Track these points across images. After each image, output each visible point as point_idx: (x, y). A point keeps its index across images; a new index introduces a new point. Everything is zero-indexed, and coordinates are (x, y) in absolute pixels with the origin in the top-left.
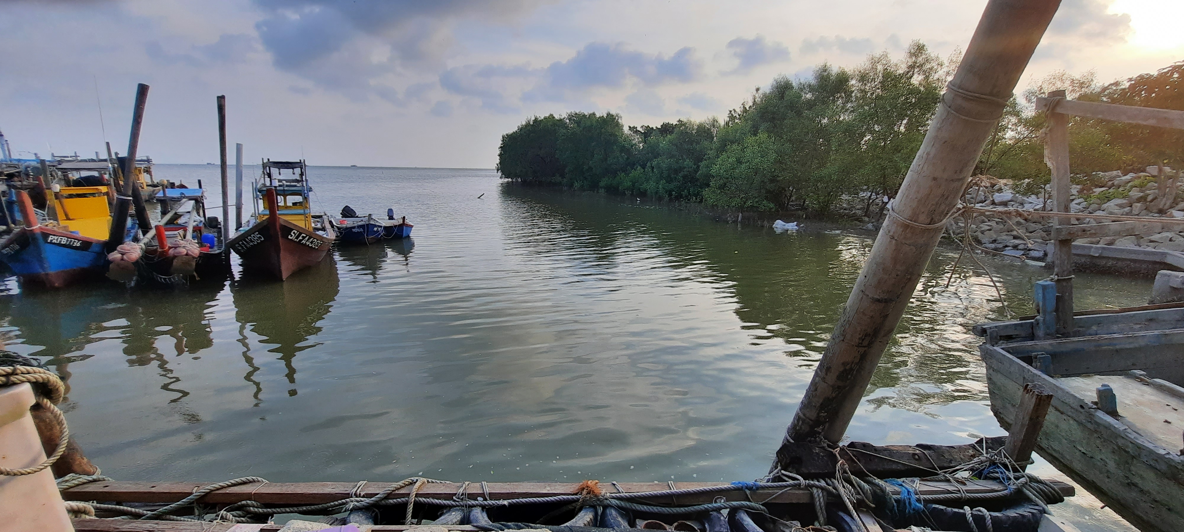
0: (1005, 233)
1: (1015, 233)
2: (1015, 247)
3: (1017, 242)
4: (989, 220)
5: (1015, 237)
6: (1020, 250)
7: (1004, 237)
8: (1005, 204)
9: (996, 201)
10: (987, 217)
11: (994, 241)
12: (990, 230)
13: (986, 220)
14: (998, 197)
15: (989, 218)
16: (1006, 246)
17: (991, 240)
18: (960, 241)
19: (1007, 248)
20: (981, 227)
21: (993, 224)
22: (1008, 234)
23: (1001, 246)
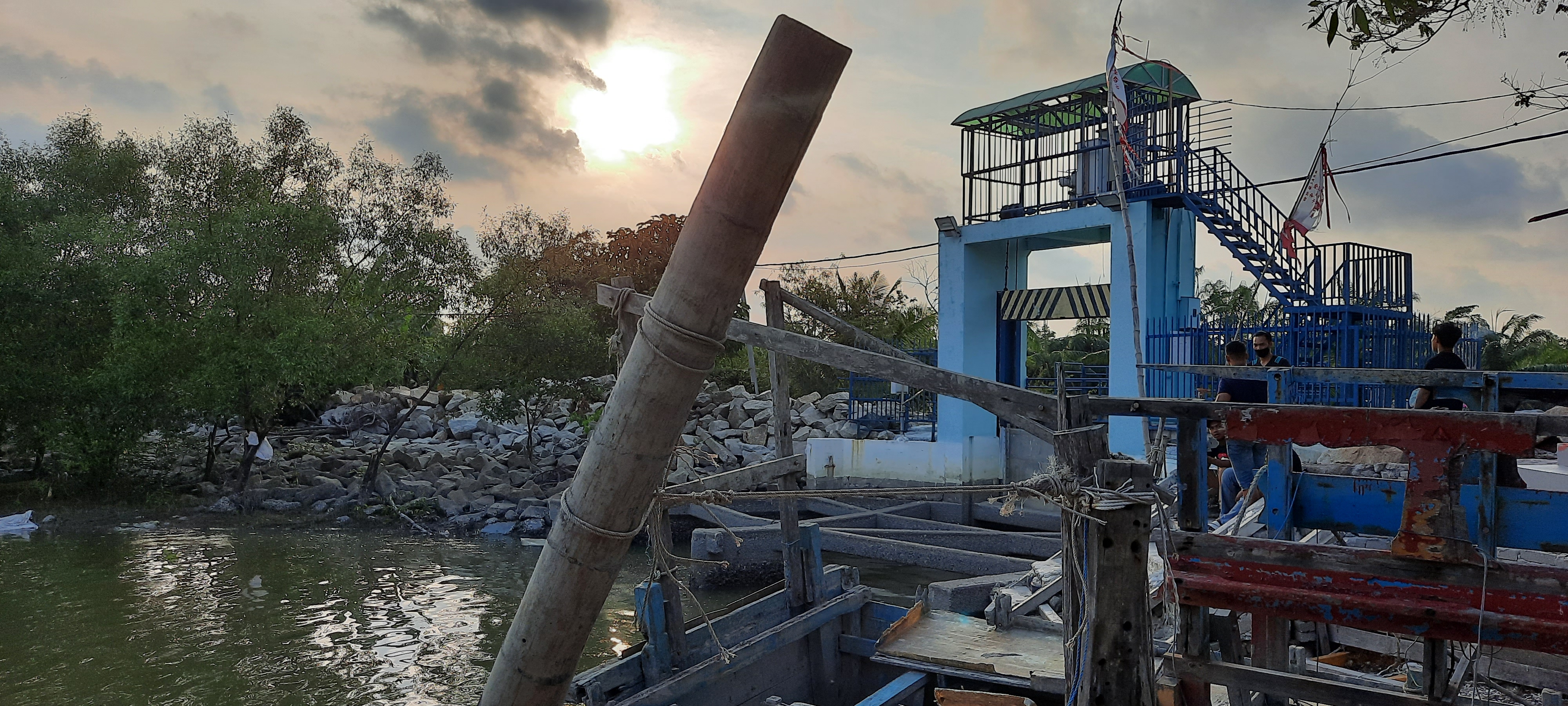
0: (479, 492)
1: (496, 489)
2: (501, 516)
3: (502, 506)
4: (450, 470)
5: (498, 498)
6: (509, 520)
7: (479, 500)
8: (468, 436)
9: (454, 433)
10: (445, 462)
11: (466, 509)
12: (455, 488)
13: (446, 470)
14: (456, 424)
15: (450, 463)
16: (487, 517)
17: (461, 508)
18: (409, 515)
19: (489, 521)
20: (440, 484)
21: (459, 477)
22: (487, 492)
23: (477, 517)
